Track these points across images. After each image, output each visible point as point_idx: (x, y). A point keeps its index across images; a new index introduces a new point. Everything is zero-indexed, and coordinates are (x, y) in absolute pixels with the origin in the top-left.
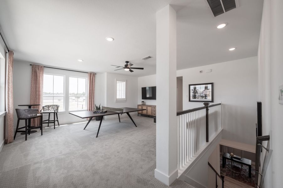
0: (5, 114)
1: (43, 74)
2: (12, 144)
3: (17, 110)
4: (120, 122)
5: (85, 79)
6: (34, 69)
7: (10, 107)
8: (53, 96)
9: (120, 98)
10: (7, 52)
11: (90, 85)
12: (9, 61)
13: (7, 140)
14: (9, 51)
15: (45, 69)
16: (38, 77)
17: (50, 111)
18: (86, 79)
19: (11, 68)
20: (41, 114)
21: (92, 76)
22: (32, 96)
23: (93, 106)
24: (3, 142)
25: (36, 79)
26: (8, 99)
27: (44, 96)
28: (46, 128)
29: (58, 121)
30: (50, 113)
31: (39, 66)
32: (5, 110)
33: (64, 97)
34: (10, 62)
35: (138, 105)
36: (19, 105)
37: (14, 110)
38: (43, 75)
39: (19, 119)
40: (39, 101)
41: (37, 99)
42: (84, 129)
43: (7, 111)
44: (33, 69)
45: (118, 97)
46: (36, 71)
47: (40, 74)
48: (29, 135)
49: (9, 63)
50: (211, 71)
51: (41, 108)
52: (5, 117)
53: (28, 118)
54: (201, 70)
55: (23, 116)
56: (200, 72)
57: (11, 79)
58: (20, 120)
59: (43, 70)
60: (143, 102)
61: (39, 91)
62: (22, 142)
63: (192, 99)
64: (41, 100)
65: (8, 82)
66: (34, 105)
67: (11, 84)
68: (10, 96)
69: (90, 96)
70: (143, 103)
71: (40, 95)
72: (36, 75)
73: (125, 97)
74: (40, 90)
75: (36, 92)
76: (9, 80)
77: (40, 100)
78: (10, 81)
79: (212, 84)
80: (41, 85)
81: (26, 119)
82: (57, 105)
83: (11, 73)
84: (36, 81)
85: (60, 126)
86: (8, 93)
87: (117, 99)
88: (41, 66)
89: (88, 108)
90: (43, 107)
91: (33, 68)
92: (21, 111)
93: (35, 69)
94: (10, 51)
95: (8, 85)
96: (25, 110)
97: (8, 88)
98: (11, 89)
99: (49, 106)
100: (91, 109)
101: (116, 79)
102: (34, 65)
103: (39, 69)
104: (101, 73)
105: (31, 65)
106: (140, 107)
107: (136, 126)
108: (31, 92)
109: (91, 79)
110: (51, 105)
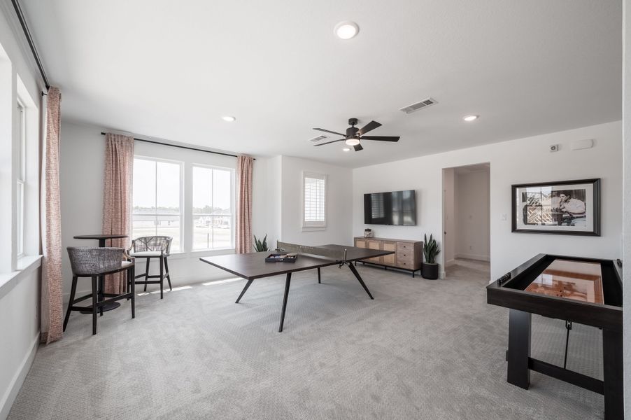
0: (39, 262)
1: (132, 156)
2: (58, 345)
3: (70, 250)
4: (320, 282)
5: (229, 172)
6: (110, 144)
7: (53, 242)
8: (155, 214)
9: (313, 219)
10: (45, 91)
11: (242, 188)
12: (48, 114)
13: (46, 333)
14: (48, 87)
15: (138, 146)
16: (122, 166)
17: (149, 253)
18: (231, 171)
19: (54, 135)
20: (129, 260)
21: (247, 163)
22: (107, 214)
23: (248, 239)
24: (34, 341)
25: (116, 170)
26: (49, 221)
27: (134, 213)
28: (140, 295)
29: (168, 277)
30: (148, 258)
31: (122, 136)
32: (41, 252)
33: (181, 216)
34: (51, 119)
35: (356, 239)
36: (75, 236)
37: (62, 251)
38: (131, 160)
39: (77, 275)
40: (124, 226)
41: (118, 212)
42: (237, 302)
43: (45, 253)
44: (108, 145)
45: (307, 219)
46: (116, 151)
47: (124, 156)
48: (101, 315)
49: (49, 121)
50: (592, 147)
51: (127, 245)
52: (40, 270)
53: (100, 272)
54: (554, 144)
55: (86, 268)
56: (553, 148)
57: (55, 164)
58: (79, 278)
59: (132, 148)
61: (123, 201)
62: (84, 339)
63: (520, 225)
64: (127, 223)
65: (48, 174)
66: (111, 238)
67: (55, 181)
68: (53, 212)
69: (241, 215)
70: (368, 233)
71: (125, 211)
72: (116, 161)
73: (323, 219)
74: (125, 199)
75: (116, 203)
76: (48, 168)
78: (53, 172)
79: (596, 182)
80: (127, 186)
81: (93, 276)
82: (165, 238)
83: (54, 150)
84: (116, 174)
85: (173, 290)
86: (48, 205)
87: (305, 223)
88: (128, 138)
89: (236, 244)
90: (133, 242)
91: (108, 140)
92: (81, 254)
93: (113, 144)
94: (52, 88)
95: (48, 183)
96: (90, 251)
97: (48, 190)
98: (55, 194)
99: (146, 240)
100: (243, 247)
101: (304, 173)
102: (111, 134)
103: (122, 146)
104: (266, 157)
105: (102, 134)
106: (361, 245)
107: (372, 298)
108: (104, 204)
109: (244, 171)
110: (153, 237)
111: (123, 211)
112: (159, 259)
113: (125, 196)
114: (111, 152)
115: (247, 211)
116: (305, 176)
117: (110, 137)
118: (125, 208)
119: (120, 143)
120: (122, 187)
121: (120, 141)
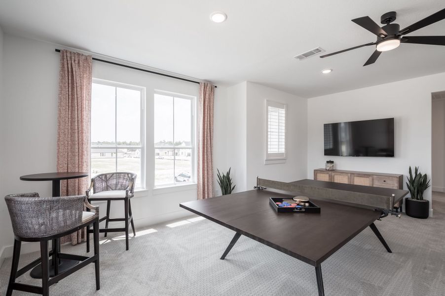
1: (90, 79)
6: (66, 64)
8: (114, 147)
9: (276, 151)
11: (204, 117)
15: (97, 67)
16: (79, 89)
17: (110, 194)
18: (192, 99)
21: (209, 89)
22: (62, 135)
23: (210, 173)
25: (73, 95)
27: (92, 146)
29: (132, 221)
30: (109, 200)
31: (79, 54)
33: (143, 149)
35: (316, 172)
38: (89, 83)
41: (74, 156)
44: (63, 65)
45: (270, 151)
46: (72, 71)
47: (81, 78)
53: (52, 233)
58: (22, 243)
59: (90, 68)
60: (332, 162)
61: (80, 132)
64: (85, 157)
69: (204, 147)
70: (330, 165)
71: (83, 144)
72: (73, 83)
73: (283, 151)
74: (82, 129)
75: (72, 133)
77: (82, 159)
80: (85, 113)
81: (43, 240)
82: (128, 174)
84: (73, 99)
85: (136, 234)
87: (268, 155)
88: (86, 56)
89: (199, 179)
90: (93, 180)
91: (63, 59)
93: (69, 62)
99: (104, 178)
100: (206, 182)
101: (267, 100)
102: (66, 52)
103: (79, 66)
104: (227, 84)
105: (57, 51)
106: (324, 178)
107: (389, 251)
108: (59, 134)
109: (207, 100)
110: (113, 174)
111: (80, 143)
112: (123, 201)
113: (82, 126)
114: (66, 72)
115: (209, 142)
116: (268, 105)
117: (65, 54)
118: (82, 140)
119: (76, 62)
120: (80, 115)
121: (76, 59)
